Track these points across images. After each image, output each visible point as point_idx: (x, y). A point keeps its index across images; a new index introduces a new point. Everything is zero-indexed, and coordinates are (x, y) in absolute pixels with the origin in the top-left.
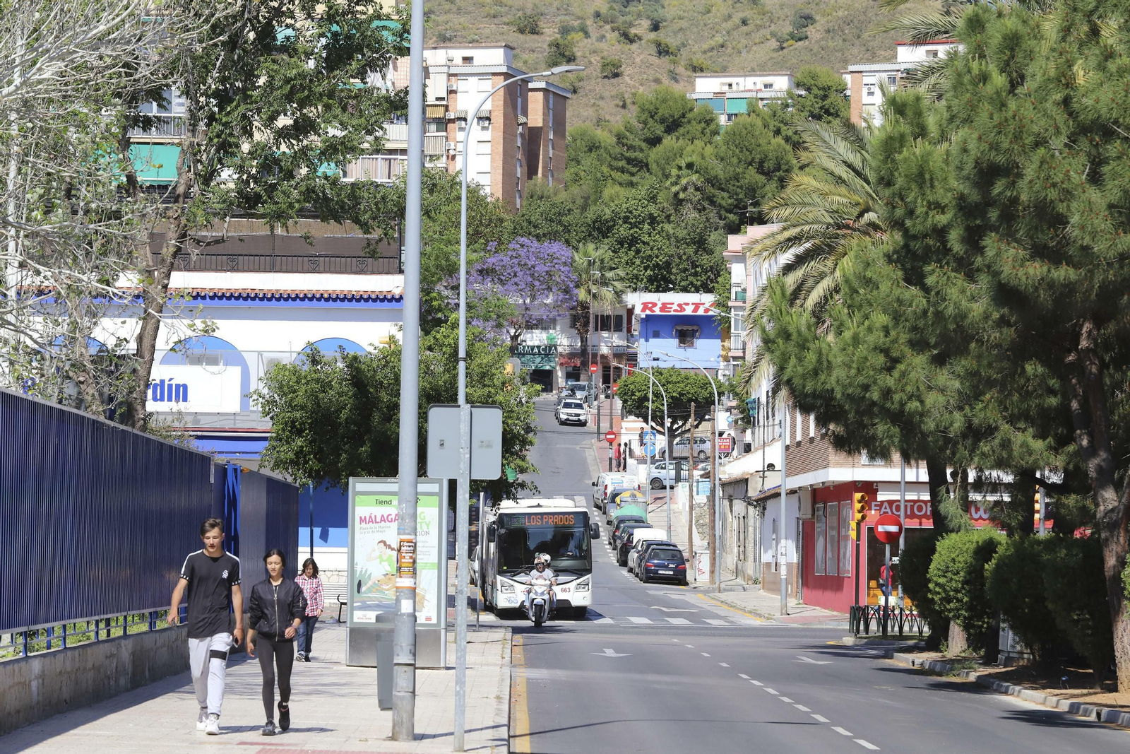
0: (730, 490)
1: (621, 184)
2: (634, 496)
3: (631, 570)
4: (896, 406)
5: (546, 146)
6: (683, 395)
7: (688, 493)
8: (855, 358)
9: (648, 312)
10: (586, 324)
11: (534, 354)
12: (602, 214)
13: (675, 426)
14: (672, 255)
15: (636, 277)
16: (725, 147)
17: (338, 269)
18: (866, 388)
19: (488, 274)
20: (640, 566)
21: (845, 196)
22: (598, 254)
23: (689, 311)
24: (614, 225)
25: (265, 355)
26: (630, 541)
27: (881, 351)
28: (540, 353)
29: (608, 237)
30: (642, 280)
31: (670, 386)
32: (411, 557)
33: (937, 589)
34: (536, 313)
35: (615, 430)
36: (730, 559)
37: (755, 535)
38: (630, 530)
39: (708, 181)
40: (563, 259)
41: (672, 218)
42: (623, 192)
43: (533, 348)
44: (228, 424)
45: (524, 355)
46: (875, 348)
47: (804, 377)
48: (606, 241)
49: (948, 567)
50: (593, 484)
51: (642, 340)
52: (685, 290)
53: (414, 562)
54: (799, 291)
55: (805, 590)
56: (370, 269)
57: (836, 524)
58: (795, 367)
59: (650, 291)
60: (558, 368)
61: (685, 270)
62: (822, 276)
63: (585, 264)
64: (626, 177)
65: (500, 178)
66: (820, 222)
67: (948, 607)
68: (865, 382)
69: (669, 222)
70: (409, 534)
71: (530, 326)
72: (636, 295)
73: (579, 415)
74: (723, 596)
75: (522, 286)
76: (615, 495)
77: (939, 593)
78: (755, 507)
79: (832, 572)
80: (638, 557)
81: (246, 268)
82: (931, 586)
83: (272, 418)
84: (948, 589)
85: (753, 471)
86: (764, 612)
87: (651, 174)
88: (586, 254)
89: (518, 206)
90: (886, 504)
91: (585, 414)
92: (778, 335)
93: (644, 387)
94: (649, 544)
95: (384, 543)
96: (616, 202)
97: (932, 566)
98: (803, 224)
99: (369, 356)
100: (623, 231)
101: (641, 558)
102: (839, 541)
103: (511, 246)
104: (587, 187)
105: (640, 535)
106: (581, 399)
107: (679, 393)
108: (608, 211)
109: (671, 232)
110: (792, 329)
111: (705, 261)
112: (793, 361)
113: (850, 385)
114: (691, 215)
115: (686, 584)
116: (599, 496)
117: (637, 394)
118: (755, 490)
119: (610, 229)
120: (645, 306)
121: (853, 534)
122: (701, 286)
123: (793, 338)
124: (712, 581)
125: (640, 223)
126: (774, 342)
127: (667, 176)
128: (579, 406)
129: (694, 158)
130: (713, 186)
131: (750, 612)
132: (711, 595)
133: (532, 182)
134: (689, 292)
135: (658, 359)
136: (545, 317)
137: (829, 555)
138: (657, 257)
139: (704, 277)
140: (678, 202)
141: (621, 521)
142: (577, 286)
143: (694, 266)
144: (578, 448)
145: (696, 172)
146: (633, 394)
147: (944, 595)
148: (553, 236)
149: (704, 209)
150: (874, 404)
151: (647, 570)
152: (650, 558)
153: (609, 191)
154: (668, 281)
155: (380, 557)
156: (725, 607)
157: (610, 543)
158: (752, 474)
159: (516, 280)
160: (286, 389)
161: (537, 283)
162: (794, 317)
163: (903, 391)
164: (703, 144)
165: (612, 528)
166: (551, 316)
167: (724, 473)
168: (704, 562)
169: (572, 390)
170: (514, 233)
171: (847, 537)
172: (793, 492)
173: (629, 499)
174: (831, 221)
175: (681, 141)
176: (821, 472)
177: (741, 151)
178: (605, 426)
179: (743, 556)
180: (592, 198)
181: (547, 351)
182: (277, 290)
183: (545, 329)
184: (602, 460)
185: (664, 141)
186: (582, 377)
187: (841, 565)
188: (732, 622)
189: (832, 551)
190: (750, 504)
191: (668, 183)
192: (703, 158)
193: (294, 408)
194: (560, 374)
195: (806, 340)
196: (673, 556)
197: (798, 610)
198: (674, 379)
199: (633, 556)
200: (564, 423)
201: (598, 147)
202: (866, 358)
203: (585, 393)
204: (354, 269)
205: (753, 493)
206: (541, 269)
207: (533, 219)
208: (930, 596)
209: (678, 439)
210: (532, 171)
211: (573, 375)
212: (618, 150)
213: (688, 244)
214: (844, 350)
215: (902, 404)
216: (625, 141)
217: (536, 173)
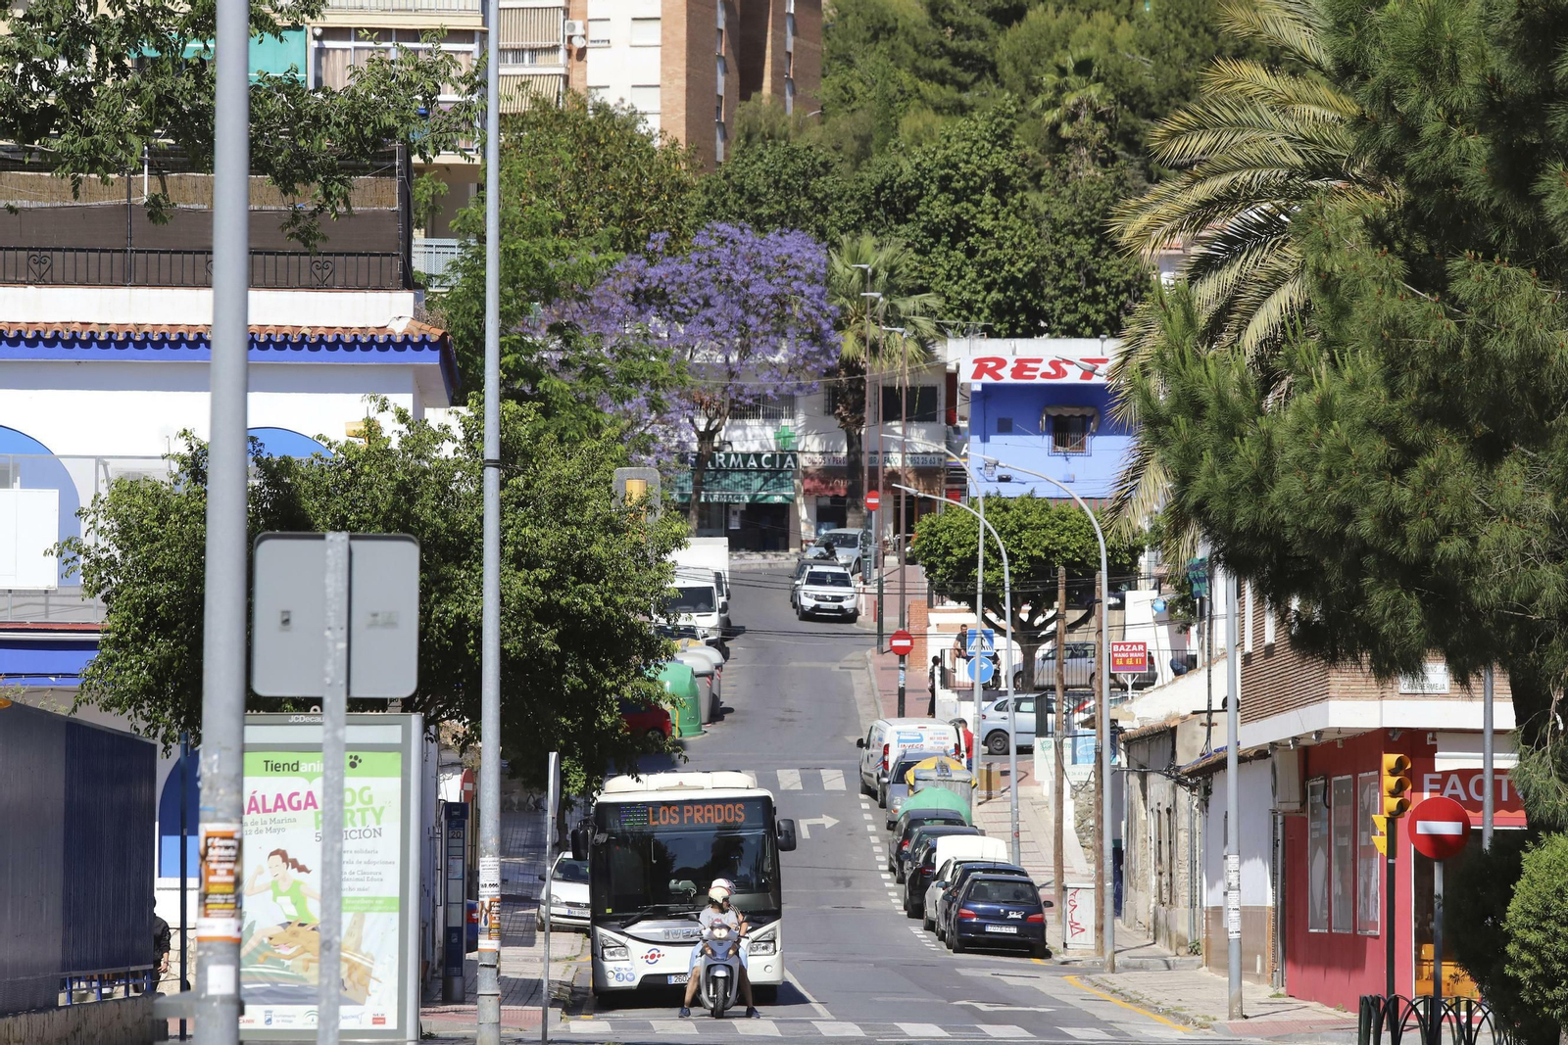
0: (1140, 753)
1: (938, 109)
2: (943, 768)
3: (930, 926)
4: (1413, 550)
5: (779, 28)
6: (1054, 553)
7: (1053, 761)
8: (1323, 449)
9: (987, 379)
10: (858, 407)
11: (747, 471)
12: (894, 172)
13: (1039, 620)
14: (1044, 258)
15: (968, 306)
16: (1158, 26)
17: (270, 279)
18: (1346, 514)
19: (649, 302)
20: (947, 915)
21: (1328, 105)
22: (882, 257)
23: (1073, 376)
24: (920, 196)
25: (113, 464)
26: (929, 862)
27: (1382, 430)
28: (760, 470)
29: (907, 221)
30: (981, 310)
31: (1026, 534)
32: (230, 872)
33: (1525, 956)
34: (751, 384)
35: (913, 629)
36: (1142, 900)
37: (1193, 850)
38: (931, 840)
39: (1123, 99)
40: (809, 268)
41: (1044, 180)
42: (940, 124)
43: (746, 457)
44: (31, 615)
45: (726, 473)
46: (1369, 424)
47: (1230, 494)
48: (903, 229)
49: (1547, 908)
50: (860, 743)
51: (975, 439)
52: (1072, 332)
53: (238, 882)
54: (1228, 315)
55: (1289, 966)
56: (340, 279)
57: (1349, 822)
58: (1212, 474)
59: (998, 335)
60: (800, 500)
61: (1072, 290)
62: (1277, 280)
63: (856, 277)
64: (949, 92)
65: (681, 97)
66: (1272, 164)
67: (1549, 995)
68: (1345, 500)
69: (1040, 188)
70: (226, 820)
71: (741, 411)
72: (964, 343)
73: (839, 599)
74: (1118, 980)
75: (722, 325)
76: (904, 767)
77: (1528, 965)
78: (1192, 788)
79: (1341, 927)
80: (944, 897)
81: (69, 277)
82: (1511, 949)
83: (106, 599)
84: (1549, 955)
85: (1186, 711)
86: (1196, 1012)
87: (1002, 85)
88: (856, 257)
89: (720, 158)
90: (1454, 778)
91: (855, 596)
92: (1177, 408)
93: (970, 538)
94: (966, 868)
95: (283, 854)
96: (925, 146)
97: (1514, 906)
98: (1236, 169)
99: (317, 462)
100: (939, 209)
101: (949, 899)
102: (1356, 855)
103: (699, 241)
104: (865, 118)
105: (950, 849)
106: (846, 565)
107: (1046, 550)
108: (907, 167)
109: (1043, 208)
110: (1205, 393)
111: (1113, 271)
112: (1209, 460)
113: (1312, 508)
114: (1087, 171)
115: (1046, 954)
116: (872, 769)
117: (956, 551)
118: (1190, 751)
119: (911, 204)
120: (981, 367)
121: (1380, 843)
122: (1106, 323)
123: (1208, 413)
124: (1100, 949)
125: (975, 190)
126: (1168, 422)
127: (1035, 89)
128: (841, 580)
129: (1094, 50)
130: (1133, 109)
131: (1167, 1013)
132: (1093, 977)
133: (750, 105)
134: (1080, 336)
135: (1007, 479)
136: (770, 392)
137: (1337, 889)
138: (1013, 264)
139: (1112, 306)
140: (1057, 145)
141: (915, 820)
142: (839, 326)
143: (1092, 282)
144: (835, 667)
145: (1098, 80)
146: (947, 552)
147: (1539, 969)
148: (789, 219)
149: (1114, 158)
150: (1365, 548)
151: (962, 924)
152: (968, 899)
153: (911, 122)
154: (1035, 315)
155: (274, 885)
156: (1117, 1001)
157: (892, 869)
158: (1184, 718)
159: (709, 313)
160: (136, 535)
161: (752, 320)
162: (1211, 366)
163: (1430, 514)
164: (1112, 19)
165: (896, 837)
166: (784, 390)
167: (1131, 716)
168: (1084, 908)
169: (828, 546)
170: (709, 211)
171: (1371, 849)
172: (1261, 754)
173: (934, 775)
174: (1298, 160)
175: (1065, 14)
176: (1313, 710)
177: (1194, 35)
178: (891, 622)
179: (1167, 896)
180: (878, 138)
181: (777, 466)
182: (138, 326)
183: (772, 416)
184: (885, 693)
185: (1031, 15)
186: (851, 518)
187: (1360, 910)
188: (1123, 1033)
189: (1342, 881)
190: (1179, 782)
191: (1038, 103)
192: (1112, 49)
193: (154, 574)
194: (803, 513)
195: (1237, 417)
196: (1018, 895)
197: (1271, 1009)
198: (1034, 518)
199: (935, 894)
200: (809, 616)
201: (892, 31)
202: (1346, 450)
203: (855, 553)
204: (305, 279)
205: (1186, 759)
206: (762, 289)
207: (748, 184)
208: (1509, 971)
209: (1045, 648)
210: (749, 82)
211: (831, 513)
212: (932, 35)
213: (1077, 235)
214: (1301, 431)
215: (1428, 544)
216: (947, 16)
217: (759, 87)
